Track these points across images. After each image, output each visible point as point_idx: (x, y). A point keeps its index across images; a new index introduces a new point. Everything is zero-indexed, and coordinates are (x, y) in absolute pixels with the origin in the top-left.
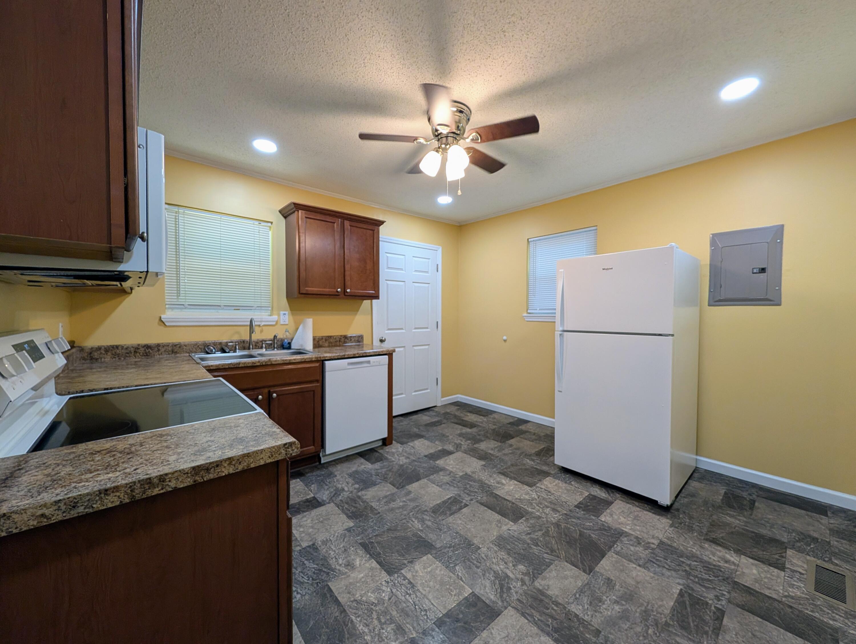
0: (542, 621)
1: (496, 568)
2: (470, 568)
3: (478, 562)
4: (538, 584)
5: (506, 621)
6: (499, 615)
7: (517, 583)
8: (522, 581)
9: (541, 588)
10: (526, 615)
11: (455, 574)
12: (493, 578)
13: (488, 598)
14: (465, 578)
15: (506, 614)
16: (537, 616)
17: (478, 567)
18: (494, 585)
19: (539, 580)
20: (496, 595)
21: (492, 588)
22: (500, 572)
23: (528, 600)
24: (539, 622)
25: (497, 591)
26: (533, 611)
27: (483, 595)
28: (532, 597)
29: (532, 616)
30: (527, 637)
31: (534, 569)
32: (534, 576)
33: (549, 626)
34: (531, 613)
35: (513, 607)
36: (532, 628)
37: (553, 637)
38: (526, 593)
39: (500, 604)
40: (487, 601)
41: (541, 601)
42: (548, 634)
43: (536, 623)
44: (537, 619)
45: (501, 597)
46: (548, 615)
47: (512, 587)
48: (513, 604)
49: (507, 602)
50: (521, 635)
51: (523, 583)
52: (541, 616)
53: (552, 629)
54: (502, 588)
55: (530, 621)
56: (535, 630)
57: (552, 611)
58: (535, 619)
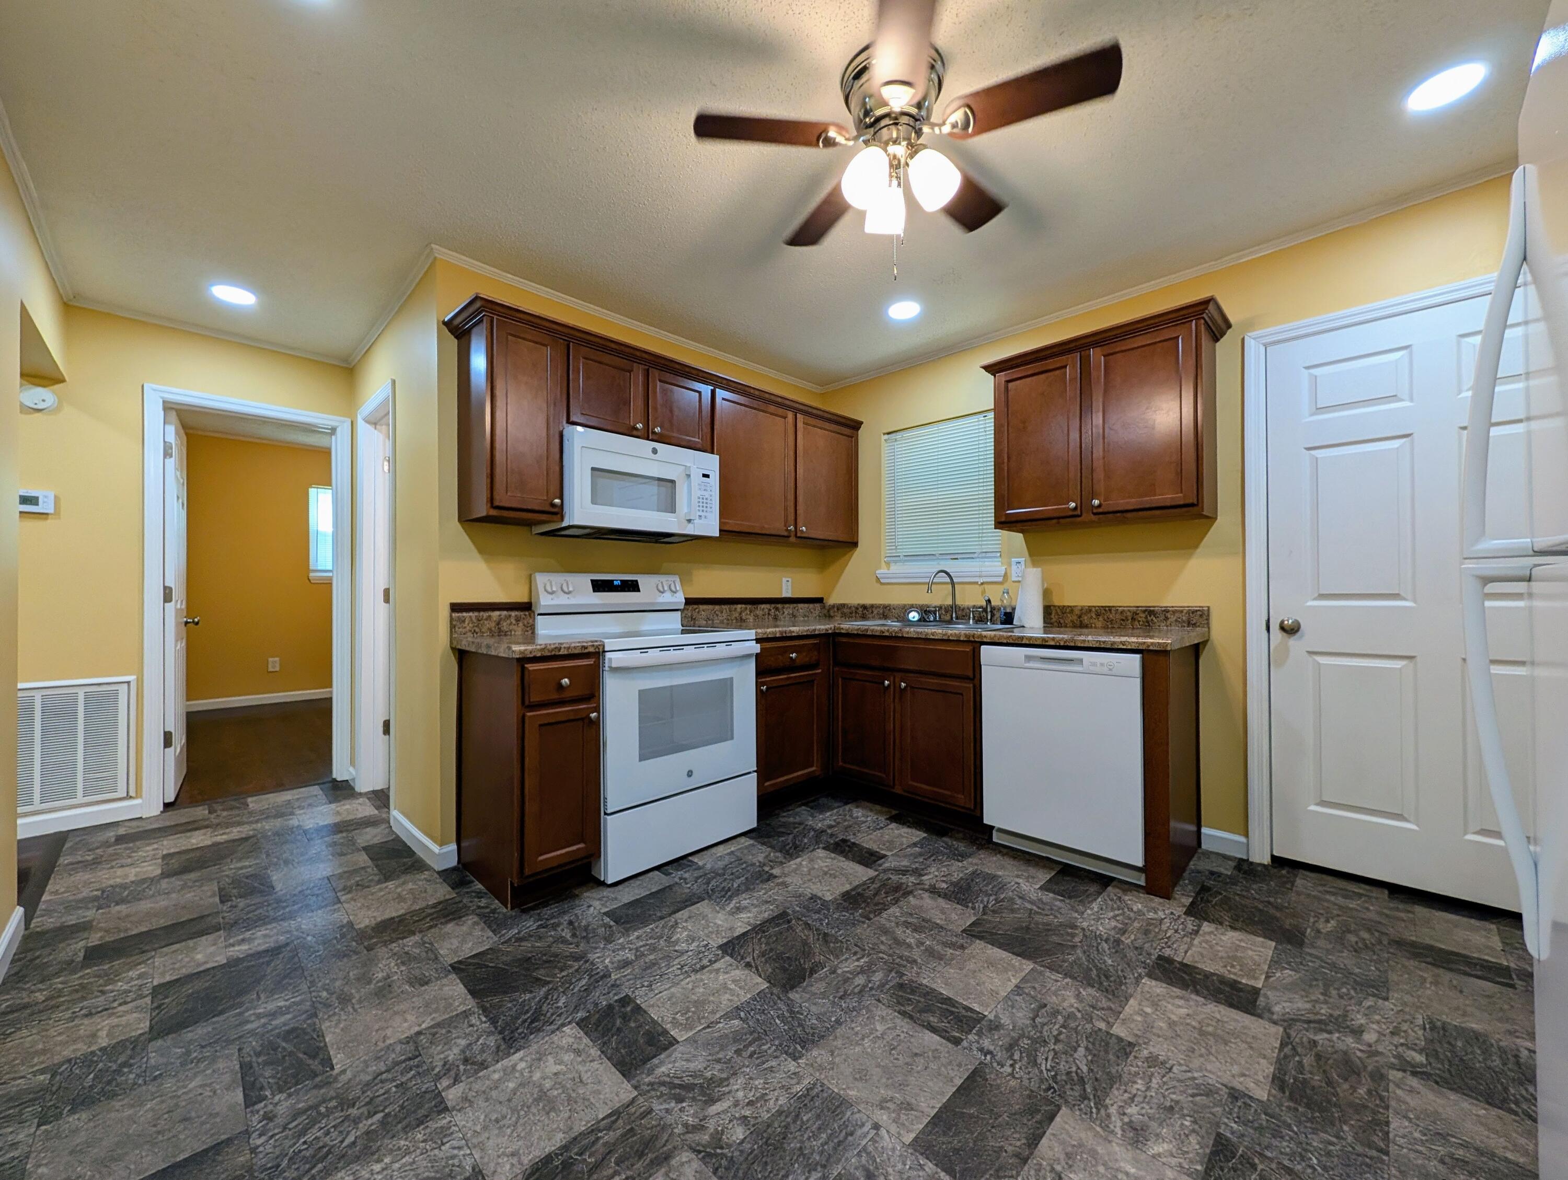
0: (594, 1143)
1: (738, 1083)
2: (735, 1041)
3: (754, 1053)
4: (684, 1159)
5: (609, 1083)
6: (624, 1075)
7: (694, 1116)
8: (699, 1128)
9: (673, 1162)
10: (614, 1118)
11: (720, 1018)
12: (708, 1074)
13: (662, 1063)
14: (713, 1032)
15: (624, 1086)
16: (609, 1137)
17: (738, 1052)
18: (691, 1076)
19: (696, 1164)
20: (668, 1075)
21: (684, 1072)
22: (726, 1089)
23: (648, 1129)
24: (593, 1138)
25: (677, 1078)
26: (619, 1132)
27: (670, 1056)
28: (654, 1138)
29: (609, 1128)
30: (570, 1110)
31: (731, 1160)
32: (709, 1155)
33: (581, 1154)
34: (614, 1126)
35: (634, 1100)
36: (584, 1123)
37: (556, 1155)
38: (664, 1128)
39: (646, 1080)
40: (655, 1061)
41: (641, 1155)
42: (565, 1148)
43: (592, 1131)
44: (599, 1135)
45: (663, 1084)
46: (603, 1159)
47: (684, 1104)
48: (641, 1099)
49: (648, 1091)
50: (576, 1102)
51: (690, 1129)
52: (605, 1144)
53: (572, 1158)
54: (680, 1086)
55: (599, 1122)
56: (580, 1127)
57: (611, 1171)
58: (600, 1131)
